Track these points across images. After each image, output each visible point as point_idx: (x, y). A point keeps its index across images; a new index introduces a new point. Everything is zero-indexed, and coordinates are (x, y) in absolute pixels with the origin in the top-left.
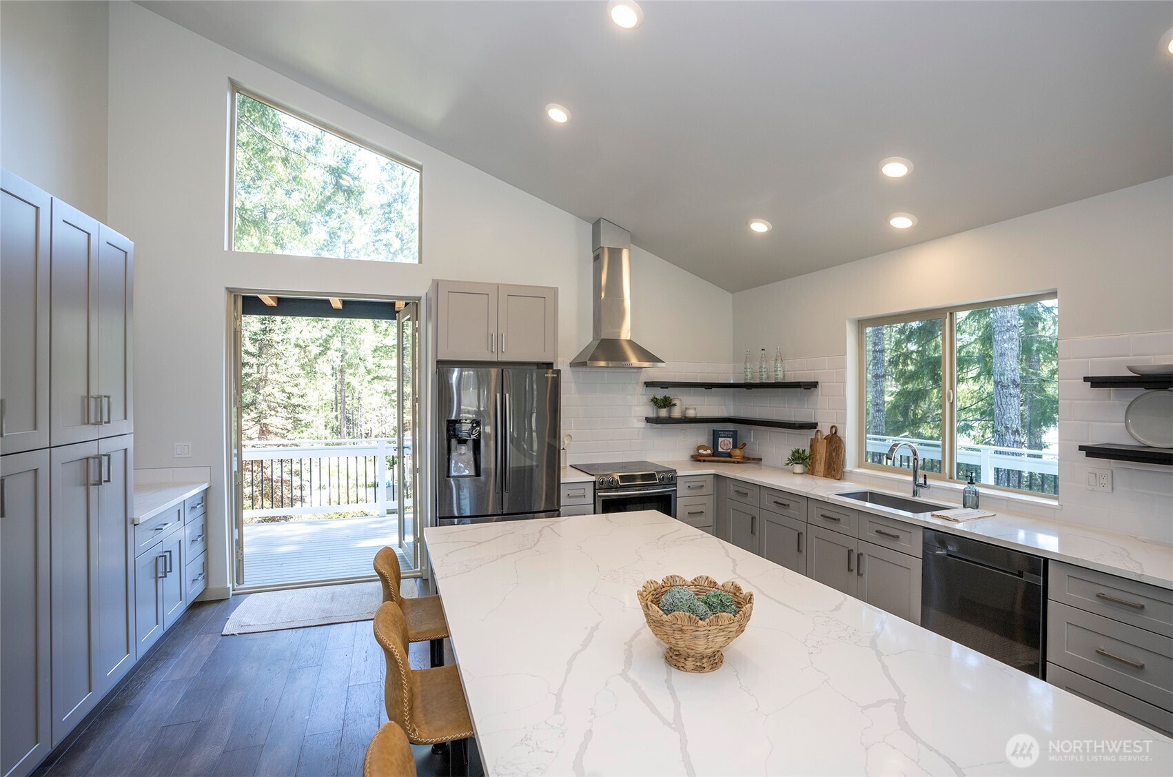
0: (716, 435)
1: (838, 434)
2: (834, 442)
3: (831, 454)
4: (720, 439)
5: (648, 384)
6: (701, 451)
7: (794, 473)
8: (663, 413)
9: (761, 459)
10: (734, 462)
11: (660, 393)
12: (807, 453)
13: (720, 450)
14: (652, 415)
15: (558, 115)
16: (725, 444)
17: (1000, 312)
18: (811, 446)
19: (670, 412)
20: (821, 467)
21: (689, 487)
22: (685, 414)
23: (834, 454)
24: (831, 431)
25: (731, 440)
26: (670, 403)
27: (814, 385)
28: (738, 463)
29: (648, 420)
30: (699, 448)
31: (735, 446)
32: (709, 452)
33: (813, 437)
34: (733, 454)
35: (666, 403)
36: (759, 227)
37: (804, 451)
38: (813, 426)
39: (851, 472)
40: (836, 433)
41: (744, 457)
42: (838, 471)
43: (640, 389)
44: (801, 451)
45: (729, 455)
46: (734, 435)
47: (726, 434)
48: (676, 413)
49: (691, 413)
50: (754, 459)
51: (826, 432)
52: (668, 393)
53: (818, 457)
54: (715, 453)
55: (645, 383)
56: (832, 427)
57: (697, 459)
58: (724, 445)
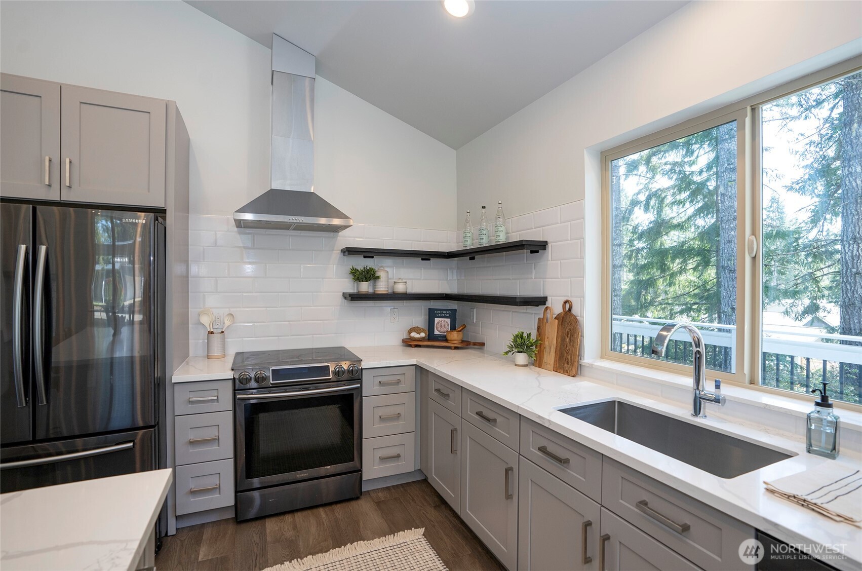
0: (432, 315)
1: (574, 311)
2: (569, 323)
3: (563, 340)
4: (437, 320)
5: (350, 251)
6: (414, 335)
7: (516, 365)
8: (365, 287)
9: (483, 344)
10: (450, 348)
11: (361, 263)
12: (534, 337)
13: (436, 332)
14: (350, 289)
16: (442, 325)
17: (727, 203)
18: (539, 328)
19: (374, 286)
20: (550, 357)
21: (380, 382)
22: (393, 288)
23: (567, 340)
24: (564, 308)
25: (449, 320)
26: (374, 275)
27: (543, 246)
28: (456, 348)
29: (347, 297)
30: (412, 330)
31: (453, 328)
32: (423, 335)
33: (541, 316)
34: (449, 338)
35: (369, 275)
37: (529, 335)
38: (541, 301)
39: (591, 366)
40: (570, 310)
41: (463, 341)
42: (573, 365)
43: (337, 254)
44: (525, 335)
45: (444, 339)
46: (452, 315)
47: (443, 313)
48: (382, 287)
49: (400, 288)
50: (475, 344)
51: (557, 308)
52: (369, 263)
53: (547, 343)
54: (431, 337)
55: (343, 250)
56: (566, 302)
57: (409, 343)
58: (441, 326)
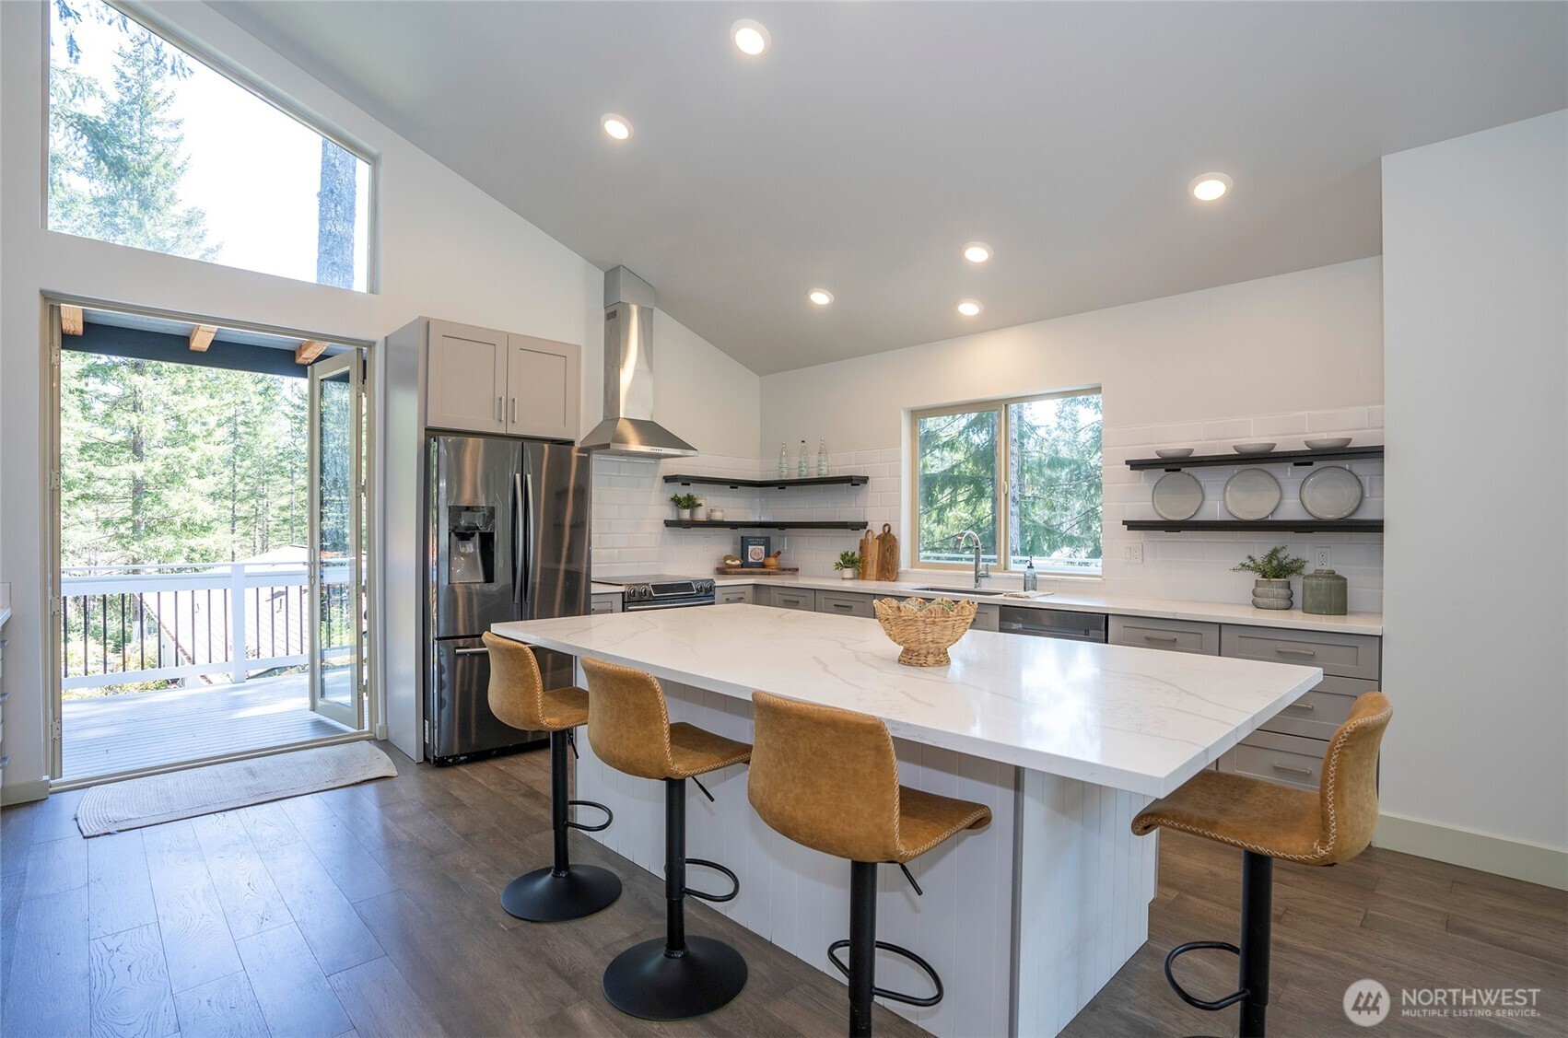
0: (744, 543)
1: (891, 532)
2: (888, 542)
3: (884, 555)
4: (750, 548)
5: (668, 479)
6: (729, 562)
7: (843, 579)
8: (686, 514)
9: (797, 570)
10: (769, 574)
11: (682, 492)
12: (857, 556)
13: (750, 560)
14: (671, 516)
15: (617, 129)
16: (756, 552)
18: (861, 548)
19: (693, 513)
20: (872, 569)
21: (727, 599)
22: (710, 516)
23: (888, 554)
24: (884, 530)
25: (763, 548)
26: (694, 503)
27: (865, 480)
28: (773, 574)
29: (668, 524)
30: (726, 558)
31: (767, 555)
32: (738, 562)
33: (864, 538)
34: (766, 564)
35: (690, 503)
36: (820, 298)
37: (853, 554)
38: (864, 525)
39: (907, 572)
40: (889, 531)
41: (779, 567)
42: (892, 573)
43: (659, 482)
44: (850, 554)
45: (763, 565)
46: (767, 543)
47: (756, 541)
48: (701, 515)
49: (718, 516)
50: (789, 570)
51: (878, 531)
52: (692, 490)
53: (869, 559)
54: (745, 564)
55: (664, 477)
56: (885, 526)
57: (726, 569)
58: (755, 554)
